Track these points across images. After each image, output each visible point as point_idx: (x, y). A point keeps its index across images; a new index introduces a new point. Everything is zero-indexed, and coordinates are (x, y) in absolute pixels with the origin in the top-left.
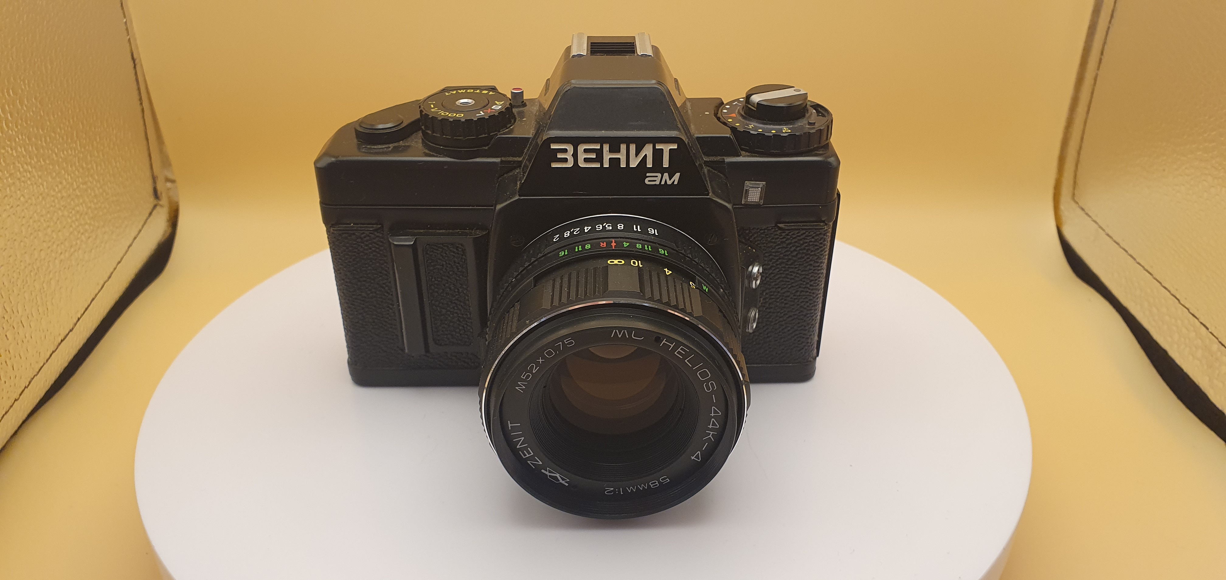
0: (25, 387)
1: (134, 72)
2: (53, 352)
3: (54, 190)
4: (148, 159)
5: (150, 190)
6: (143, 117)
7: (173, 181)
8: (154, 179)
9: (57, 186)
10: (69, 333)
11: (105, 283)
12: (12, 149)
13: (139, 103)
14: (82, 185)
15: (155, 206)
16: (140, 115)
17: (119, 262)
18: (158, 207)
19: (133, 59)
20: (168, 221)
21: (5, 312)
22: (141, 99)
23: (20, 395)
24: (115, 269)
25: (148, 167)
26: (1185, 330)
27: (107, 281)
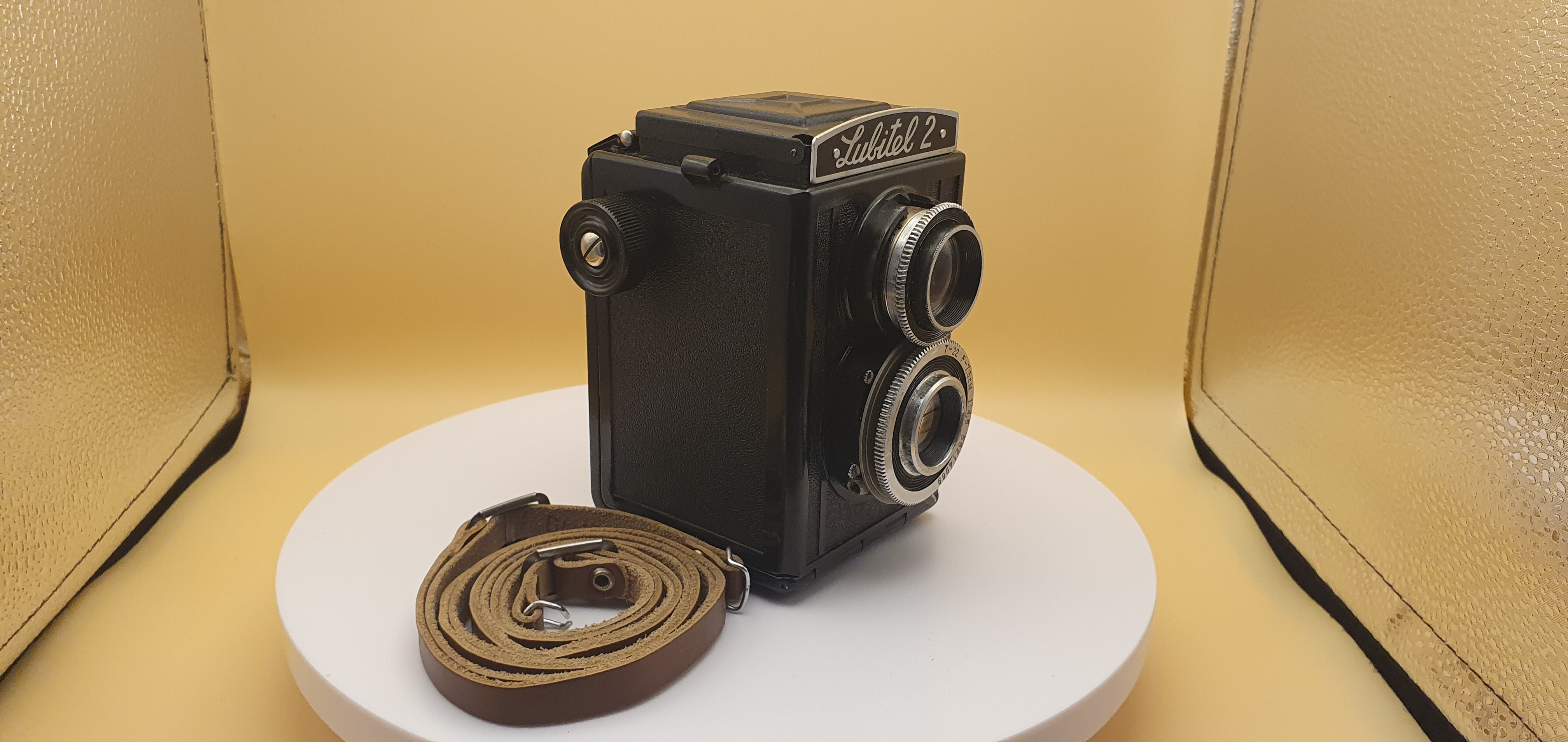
0: (99, 540)
1: (220, 239)
2: (125, 510)
3: (140, 345)
4: (225, 329)
5: (225, 362)
6: (225, 283)
7: (248, 356)
8: (229, 351)
9: (143, 342)
10: (140, 493)
11: (177, 449)
12: (110, 300)
13: (221, 269)
14: (164, 346)
15: (227, 380)
16: (222, 283)
17: (191, 430)
18: (230, 381)
19: (221, 224)
20: (239, 397)
21: (87, 459)
22: (224, 265)
23: (93, 547)
24: (187, 436)
25: (224, 337)
26: (1297, 509)
27: (179, 447)
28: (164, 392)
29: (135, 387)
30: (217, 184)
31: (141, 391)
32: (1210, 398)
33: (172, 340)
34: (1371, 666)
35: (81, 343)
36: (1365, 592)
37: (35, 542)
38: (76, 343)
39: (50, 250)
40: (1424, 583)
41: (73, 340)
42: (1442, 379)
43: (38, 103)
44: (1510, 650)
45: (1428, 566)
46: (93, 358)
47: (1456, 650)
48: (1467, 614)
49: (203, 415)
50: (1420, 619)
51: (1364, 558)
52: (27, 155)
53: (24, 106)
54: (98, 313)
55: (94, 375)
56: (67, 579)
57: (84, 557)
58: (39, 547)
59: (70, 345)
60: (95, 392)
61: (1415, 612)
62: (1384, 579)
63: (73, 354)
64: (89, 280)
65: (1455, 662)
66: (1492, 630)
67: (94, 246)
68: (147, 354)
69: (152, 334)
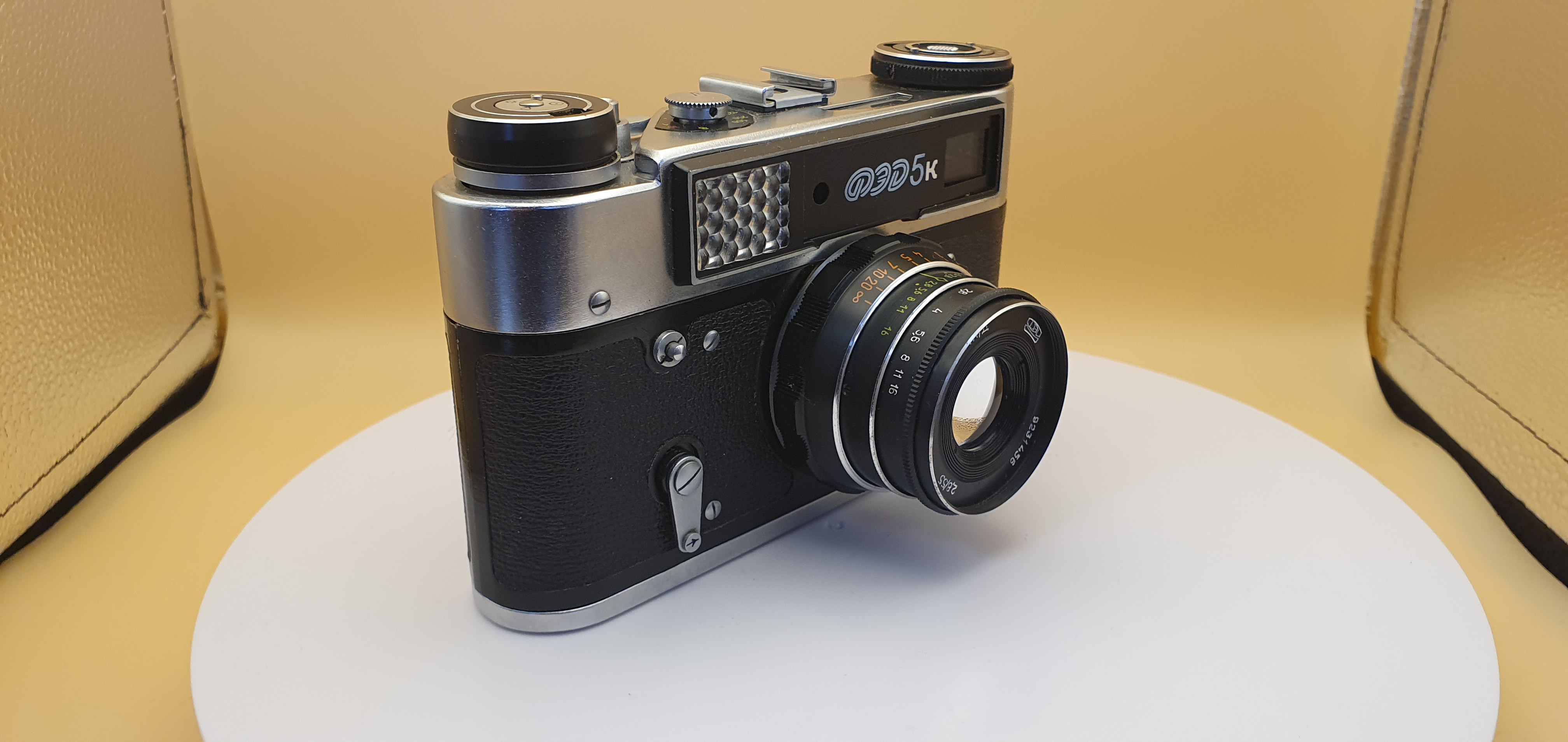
1: (181, 143)
2: (44, 476)
4: (194, 257)
5: (196, 296)
6: (191, 198)
7: (227, 289)
8: (201, 282)
11: (123, 400)
13: (186, 182)
15: (200, 317)
16: (186, 197)
17: (145, 377)
18: (204, 318)
19: (182, 127)
20: (211, 341)
22: (188, 178)
24: (138, 385)
25: (192, 264)
30: (174, 77)
32: (1406, 331)
49: (162, 359)
68: (76, 283)
69: (83, 256)
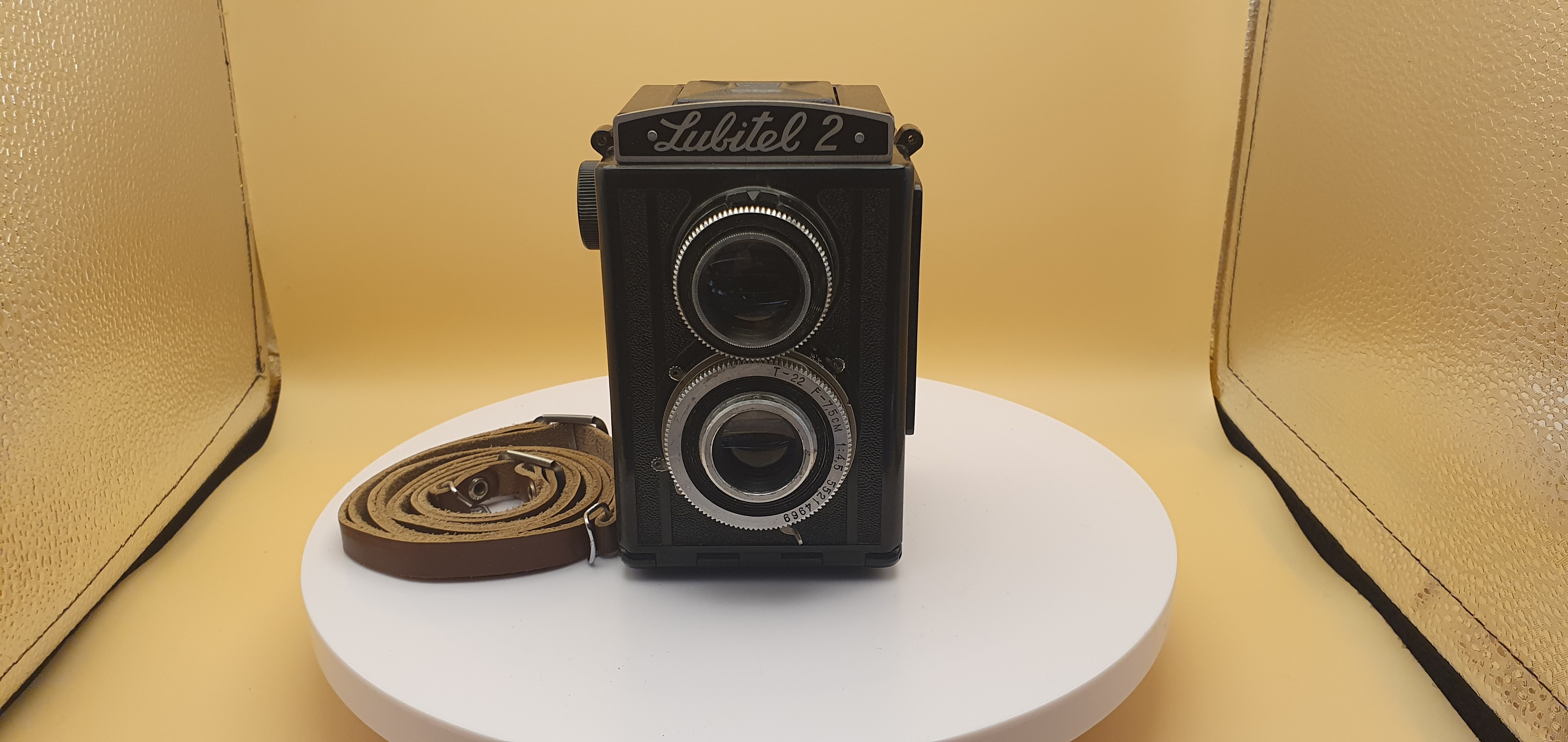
0: (131, 536)
1: (246, 238)
2: (157, 506)
3: (168, 345)
4: (254, 328)
5: (254, 361)
6: (252, 283)
7: (277, 355)
8: (258, 349)
9: (171, 342)
10: (172, 490)
11: (207, 446)
12: (136, 299)
14: (192, 345)
15: (257, 378)
16: (249, 281)
17: (221, 428)
18: (260, 378)
19: (247, 225)
20: (269, 395)
21: (118, 456)
22: (251, 265)
23: (126, 542)
24: (217, 434)
25: (254, 336)
26: (1323, 485)
27: (210, 444)
28: (193, 390)
29: (164, 385)
30: (242, 185)
31: (170, 389)
32: (1237, 377)
33: (200, 339)
34: (1400, 643)
35: (109, 342)
36: (1392, 567)
37: (69, 537)
38: (104, 342)
39: (74, 251)
40: (1452, 557)
41: (100, 339)
42: (1465, 348)
43: (59, 107)
44: (1539, 622)
45: (1455, 537)
46: (121, 357)
47: (1484, 624)
48: (1495, 587)
49: (232, 413)
50: (1448, 593)
51: (1391, 533)
52: (49, 159)
53: (45, 110)
54: (125, 312)
55: (122, 373)
56: (101, 573)
57: (117, 552)
58: (72, 541)
59: (97, 344)
60: (124, 390)
61: (1443, 586)
62: (1411, 554)
63: (101, 353)
64: (115, 281)
65: (1483, 635)
66: (1521, 602)
67: (119, 247)
68: (175, 353)
69: (179, 333)
